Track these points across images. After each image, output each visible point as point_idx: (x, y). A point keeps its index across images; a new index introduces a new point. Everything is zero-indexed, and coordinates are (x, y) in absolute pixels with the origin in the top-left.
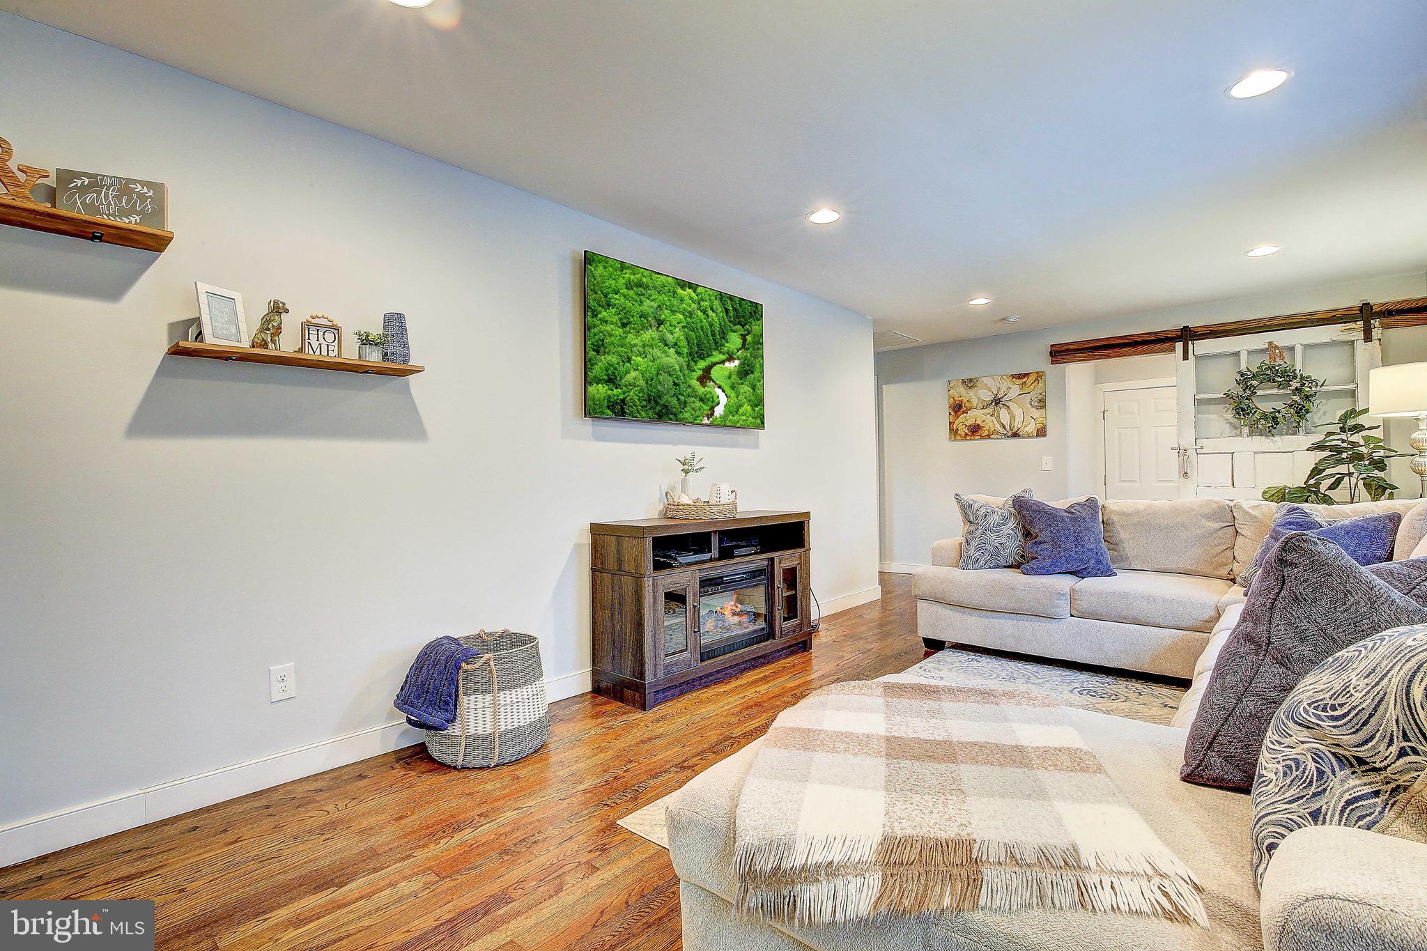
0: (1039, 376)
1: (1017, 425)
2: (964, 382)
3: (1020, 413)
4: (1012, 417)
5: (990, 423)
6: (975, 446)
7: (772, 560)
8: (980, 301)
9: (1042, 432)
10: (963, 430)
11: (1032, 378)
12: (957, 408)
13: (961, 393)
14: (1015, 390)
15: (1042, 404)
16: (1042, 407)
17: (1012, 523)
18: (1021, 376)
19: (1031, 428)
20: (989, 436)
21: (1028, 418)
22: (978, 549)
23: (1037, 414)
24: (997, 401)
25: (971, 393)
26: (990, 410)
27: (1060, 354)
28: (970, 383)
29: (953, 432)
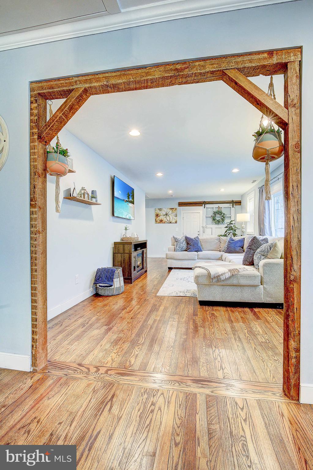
0: (176, 209)
1: (171, 220)
2: (159, 209)
3: (171, 218)
4: (170, 218)
5: (165, 220)
6: (161, 225)
7: (143, 251)
8: (171, 192)
9: (176, 222)
10: (158, 221)
11: (174, 209)
12: (157, 215)
13: (158, 212)
14: (171, 212)
15: (176, 216)
16: (177, 216)
17: (185, 242)
18: (172, 209)
19: (174, 221)
20: (164, 223)
21: (173, 219)
22: (179, 247)
23: (175, 218)
24: (166, 214)
25: (161, 212)
26: (165, 216)
27: (181, 204)
28: (160, 209)
29: (156, 221)
